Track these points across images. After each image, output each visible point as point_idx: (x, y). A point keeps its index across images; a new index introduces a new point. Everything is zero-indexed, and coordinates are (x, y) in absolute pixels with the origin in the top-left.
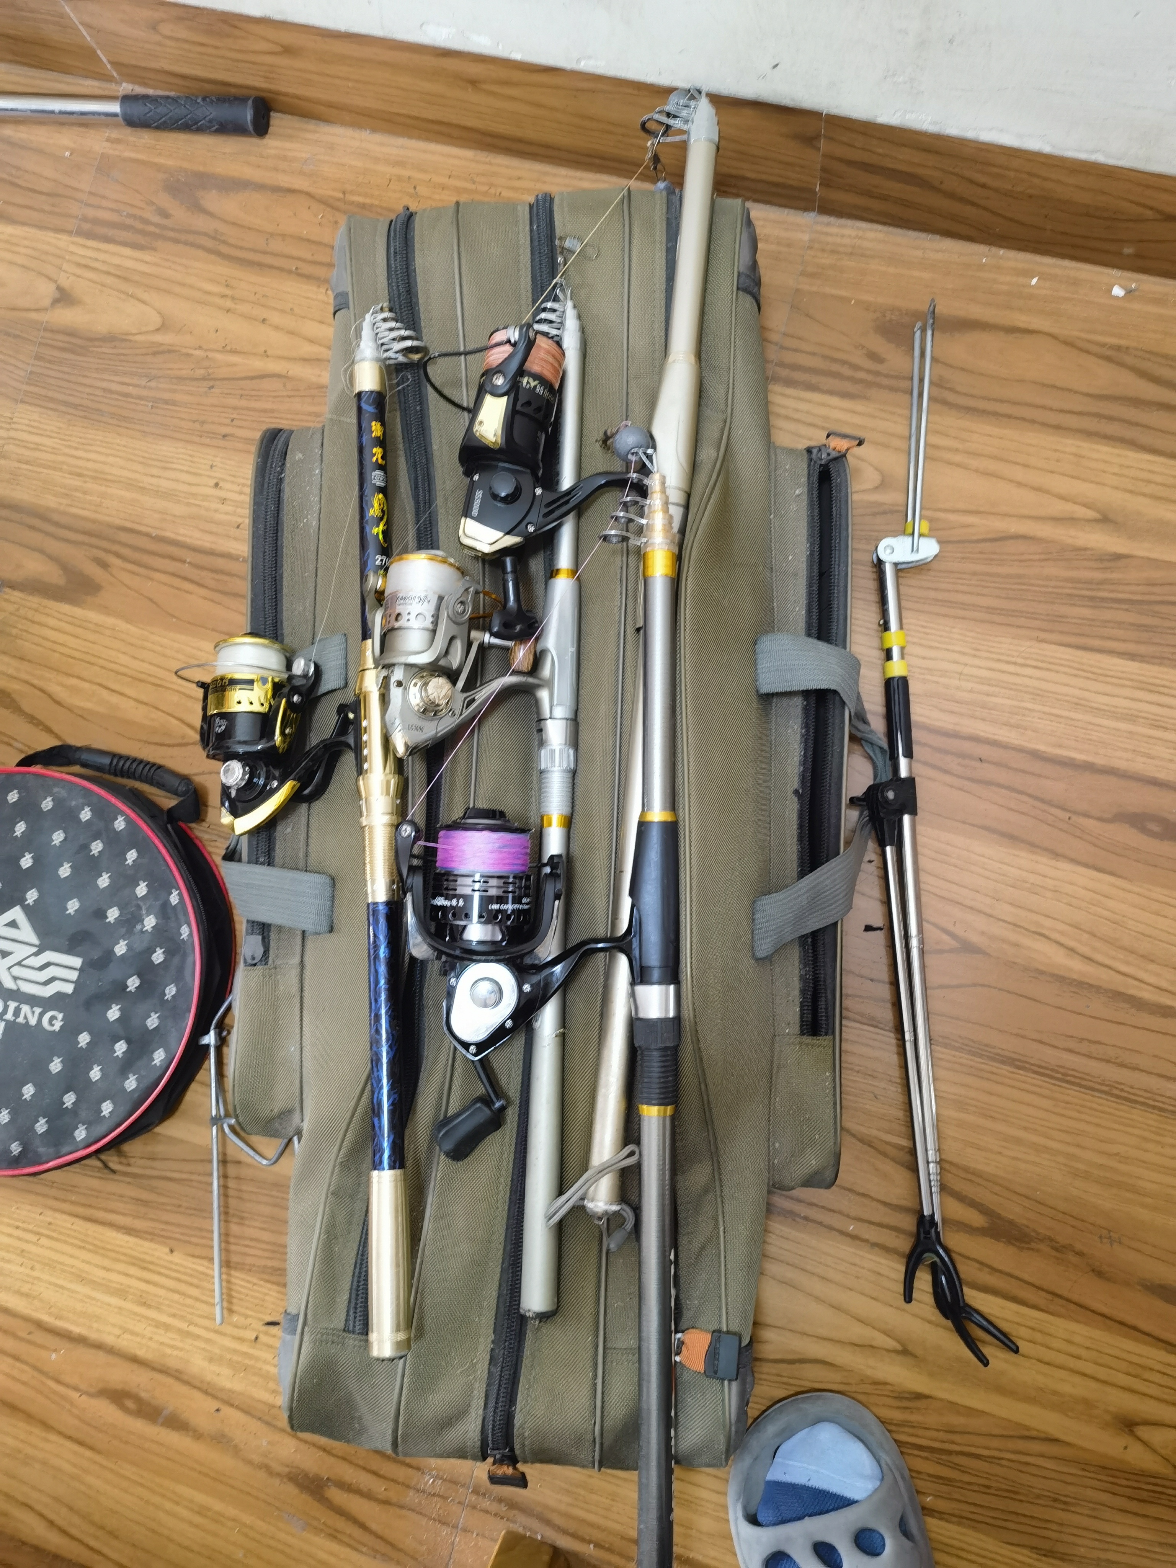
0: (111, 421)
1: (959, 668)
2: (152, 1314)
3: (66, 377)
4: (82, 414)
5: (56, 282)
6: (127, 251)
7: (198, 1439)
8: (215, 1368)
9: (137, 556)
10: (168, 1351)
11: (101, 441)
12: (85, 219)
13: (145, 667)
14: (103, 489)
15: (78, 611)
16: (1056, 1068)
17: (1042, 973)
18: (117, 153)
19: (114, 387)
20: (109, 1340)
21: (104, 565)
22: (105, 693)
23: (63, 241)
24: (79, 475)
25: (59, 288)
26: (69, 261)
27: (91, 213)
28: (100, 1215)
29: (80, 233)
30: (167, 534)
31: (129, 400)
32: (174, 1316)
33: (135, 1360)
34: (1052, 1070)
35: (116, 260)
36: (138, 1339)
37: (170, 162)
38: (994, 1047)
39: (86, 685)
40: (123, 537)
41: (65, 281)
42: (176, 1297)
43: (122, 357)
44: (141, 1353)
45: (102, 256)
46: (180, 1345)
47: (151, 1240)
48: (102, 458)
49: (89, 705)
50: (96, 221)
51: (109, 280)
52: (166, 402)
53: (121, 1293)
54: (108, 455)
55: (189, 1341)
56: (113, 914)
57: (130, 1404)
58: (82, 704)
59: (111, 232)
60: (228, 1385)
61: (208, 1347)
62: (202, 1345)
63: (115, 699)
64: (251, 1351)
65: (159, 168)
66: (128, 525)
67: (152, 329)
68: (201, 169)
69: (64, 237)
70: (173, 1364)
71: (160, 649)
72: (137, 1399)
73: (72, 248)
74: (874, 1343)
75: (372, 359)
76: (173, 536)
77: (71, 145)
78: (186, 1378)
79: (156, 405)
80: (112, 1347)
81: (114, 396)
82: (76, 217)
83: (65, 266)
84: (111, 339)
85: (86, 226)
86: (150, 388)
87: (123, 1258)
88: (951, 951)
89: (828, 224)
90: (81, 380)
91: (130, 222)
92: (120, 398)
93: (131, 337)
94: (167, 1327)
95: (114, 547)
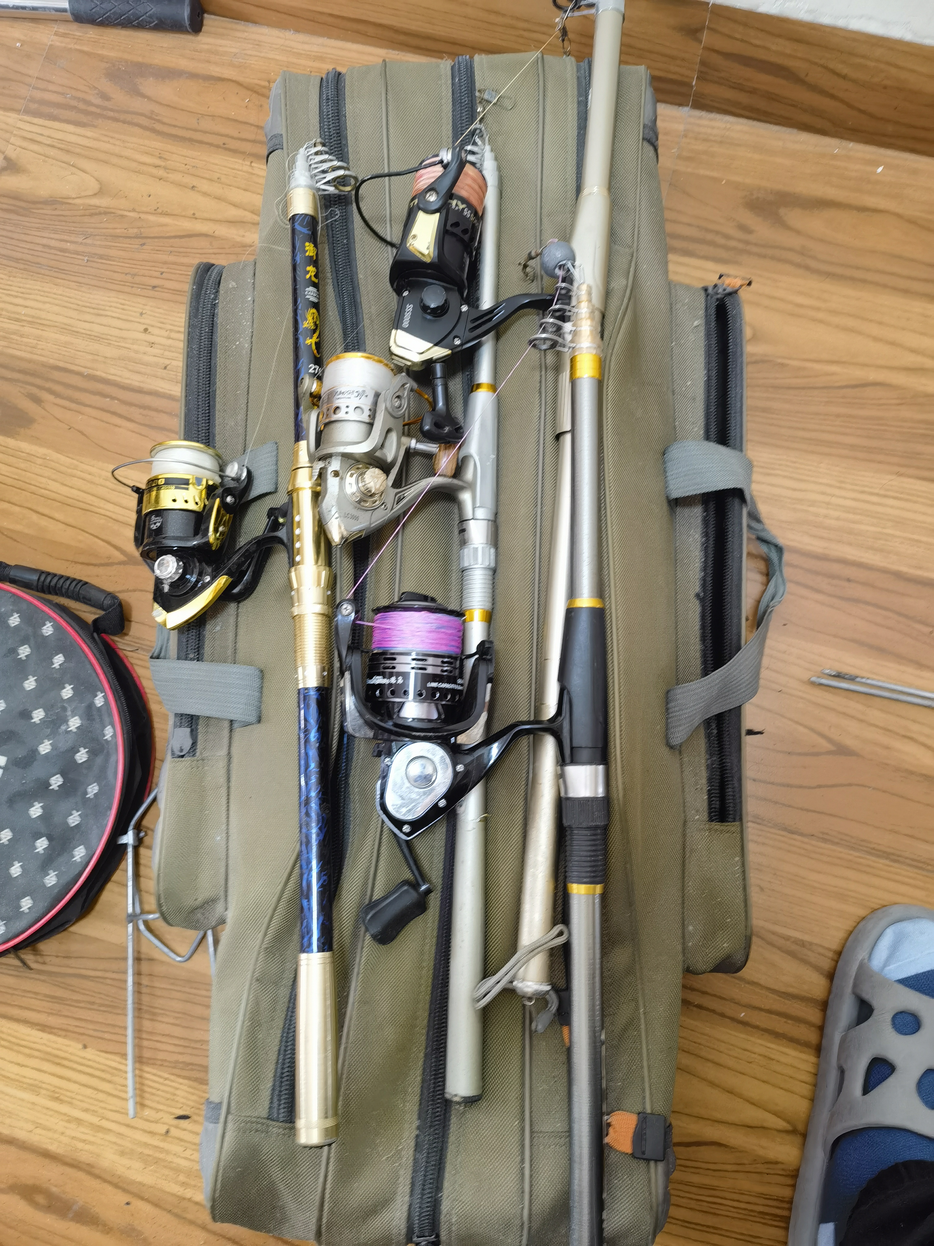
0: (47, 272)
1: (827, 499)
2: (64, 1109)
3: (9, 234)
4: (22, 266)
5: (3, 153)
6: (71, 128)
7: (108, 1233)
8: (125, 1161)
9: (69, 392)
10: (80, 1145)
11: (39, 290)
12: (32, 100)
13: (75, 493)
14: (39, 332)
15: (11, 442)
17: (912, 773)
18: (63, 45)
19: (53, 243)
20: (21, 1135)
21: (37, 401)
22: (35, 517)
23: (12, 118)
24: (17, 320)
25: (6, 158)
26: (15, 135)
27: (38, 95)
28: (15, 1012)
29: (27, 112)
30: (98, 373)
31: (67, 254)
32: (86, 1110)
33: (47, 1155)
35: (60, 135)
36: (50, 1134)
37: (112, 54)
38: (870, 842)
39: (17, 509)
40: (56, 375)
41: (11, 152)
42: (89, 1092)
43: (62, 218)
44: (53, 1148)
45: (46, 132)
46: (92, 1139)
47: (65, 1037)
48: (40, 305)
49: (18, 527)
50: (43, 102)
51: (52, 152)
52: (101, 257)
53: (34, 1088)
54: (45, 303)
55: (100, 1135)
56: (38, 715)
57: (41, 1199)
58: (11, 526)
59: (55, 111)
60: (139, 1178)
61: (119, 1141)
62: (113, 1138)
63: (44, 522)
64: (162, 1145)
65: (102, 58)
66: (61, 364)
67: (90, 194)
68: (140, 60)
69: (13, 115)
70: (84, 1157)
71: (89, 477)
72: (48, 1194)
73: (21, 125)
74: (765, 1125)
75: (306, 186)
76: (104, 375)
77: (22, 37)
78: (97, 1171)
79: (91, 259)
80: (24, 1142)
81: (52, 251)
82: (25, 98)
83: (13, 140)
84: (53, 202)
85: (34, 106)
86: (86, 244)
87: (36, 1053)
88: (829, 753)
89: (700, 118)
90: (23, 237)
91: (74, 103)
92: (59, 253)
93: (70, 201)
94: (79, 1121)
95: (48, 385)
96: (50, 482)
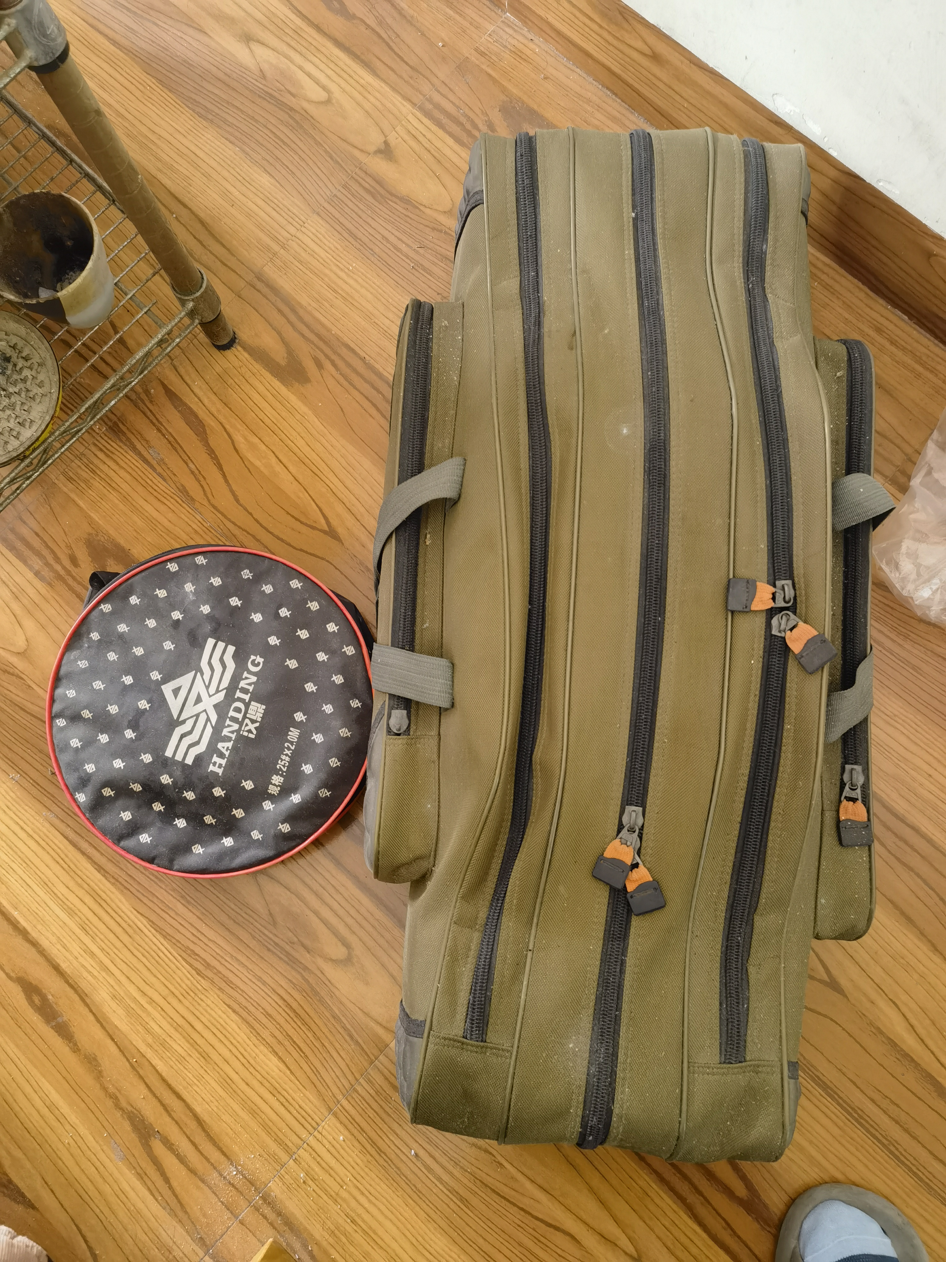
0: (376, 262)
1: (929, 770)
2: (87, 940)
3: (360, 212)
4: (358, 246)
5: (386, 137)
6: (450, 141)
7: (74, 1052)
8: (113, 1005)
9: (347, 371)
10: (85, 974)
11: (362, 274)
12: (430, 100)
13: (313, 456)
14: (347, 310)
15: (283, 390)
16: (856, 1109)
17: (881, 1032)
18: (477, 62)
19: (392, 239)
20: (45, 943)
21: (319, 365)
22: (274, 460)
23: (406, 108)
24: (335, 291)
25: (386, 143)
26: (403, 125)
27: (437, 98)
28: (84, 845)
29: (421, 109)
31: (398, 254)
32: (102, 950)
33: (57, 968)
34: (853, 1109)
35: (439, 144)
36: (67, 954)
37: (515, 91)
38: (818, 1070)
39: (263, 447)
40: (344, 352)
41: (392, 139)
42: (111, 936)
43: (408, 220)
44: (64, 966)
45: (429, 135)
46: (96, 973)
47: (113, 884)
48: (358, 287)
49: (258, 463)
50: (437, 106)
51: (426, 156)
53: (71, 912)
54: (362, 286)
55: (104, 974)
57: (36, 999)
58: (252, 460)
59: (445, 121)
60: (117, 1022)
61: (116, 987)
62: (112, 982)
63: (279, 468)
64: (146, 1006)
65: (504, 90)
66: (352, 345)
67: (440, 209)
68: (535, 107)
69: (408, 106)
70: (83, 985)
71: (330, 448)
72: (44, 998)
73: (411, 118)
74: (615, 1241)
76: (381, 370)
77: (446, 39)
78: (88, 1001)
79: (416, 268)
80: (44, 950)
81: (388, 245)
82: (424, 96)
83: (399, 129)
84: (406, 201)
85: (429, 106)
86: (417, 252)
87: (85, 886)
88: (821, 981)
90: (370, 220)
91: (463, 120)
92: (392, 249)
93: (422, 208)
94: (92, 955)
95: (334, 357)
96: (298, 437)
